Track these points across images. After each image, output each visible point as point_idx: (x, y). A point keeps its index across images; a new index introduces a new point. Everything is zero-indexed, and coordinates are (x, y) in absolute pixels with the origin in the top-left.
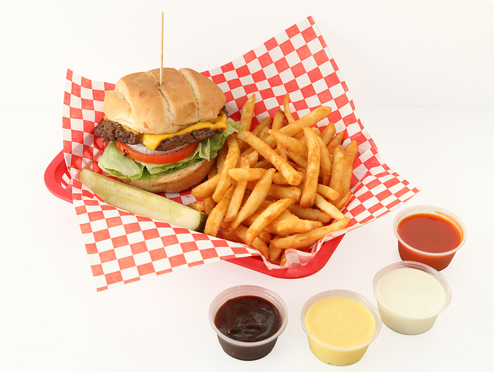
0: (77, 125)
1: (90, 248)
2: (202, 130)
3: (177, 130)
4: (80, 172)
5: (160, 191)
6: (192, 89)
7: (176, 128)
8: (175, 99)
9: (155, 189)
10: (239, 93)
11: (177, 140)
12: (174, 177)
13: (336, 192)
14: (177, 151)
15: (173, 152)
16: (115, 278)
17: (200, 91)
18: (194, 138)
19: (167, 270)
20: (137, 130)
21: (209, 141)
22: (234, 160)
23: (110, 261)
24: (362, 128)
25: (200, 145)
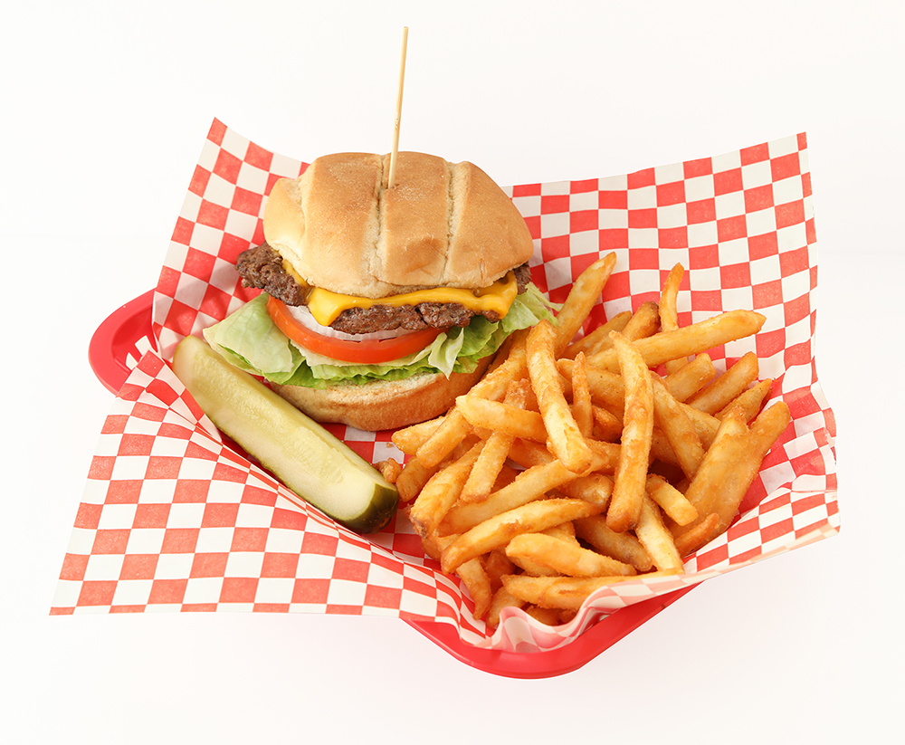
0: (207, 240)
1: (87, 513)
2: (442, 305)
3: (387, 293)
4: (180, 341)
5: (335, 420)
6: (452, 210)
7: (382, 289)
8: (397, 226)
9: (325, 412)
10: (584, 243)
11: (378, 316)
12: (365, 395)
13: (690, 506)
14: (381, 341)
15: (374, 340)
16: (98, 594)
17: (464, 217)
18: (422, 319)
19: (207, 605)
20: (303, 276)
21: (462, 332)
22: (496, 387)
23: (110, 553)
24: (814, 379)
25: (441, 338)
